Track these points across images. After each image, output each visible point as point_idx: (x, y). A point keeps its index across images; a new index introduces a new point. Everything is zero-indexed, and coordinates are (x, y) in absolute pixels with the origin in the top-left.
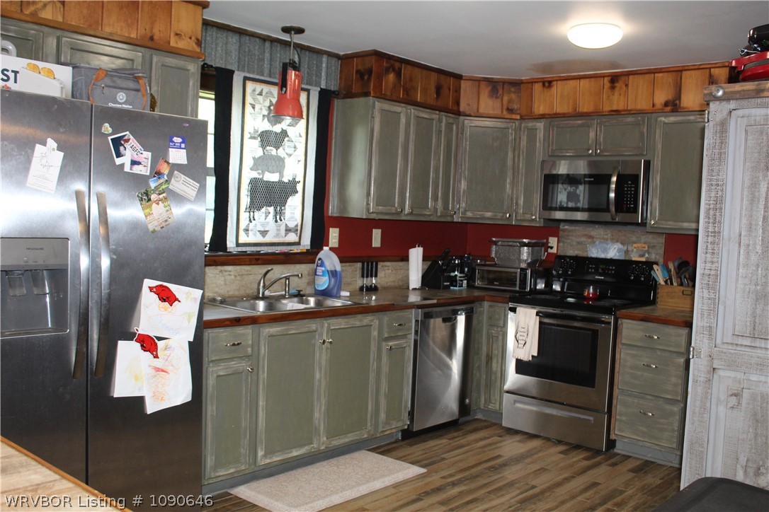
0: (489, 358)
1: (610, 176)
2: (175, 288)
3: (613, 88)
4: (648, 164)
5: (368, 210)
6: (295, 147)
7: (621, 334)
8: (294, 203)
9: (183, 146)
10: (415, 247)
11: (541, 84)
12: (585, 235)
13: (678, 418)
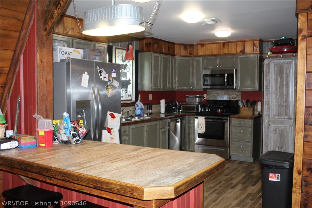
0: (189, 134)
1: (225, 74)
2: (115, 114)
3: (224, 47)
4: (236, 70)
5: (151, 88)
6: (129, 69)
7: (231, 123)
8: (130, 86)
9: (115, 72)
10: (162, 99)
11: (200, 45)
12: (215, 93)
13: (250, 147)
